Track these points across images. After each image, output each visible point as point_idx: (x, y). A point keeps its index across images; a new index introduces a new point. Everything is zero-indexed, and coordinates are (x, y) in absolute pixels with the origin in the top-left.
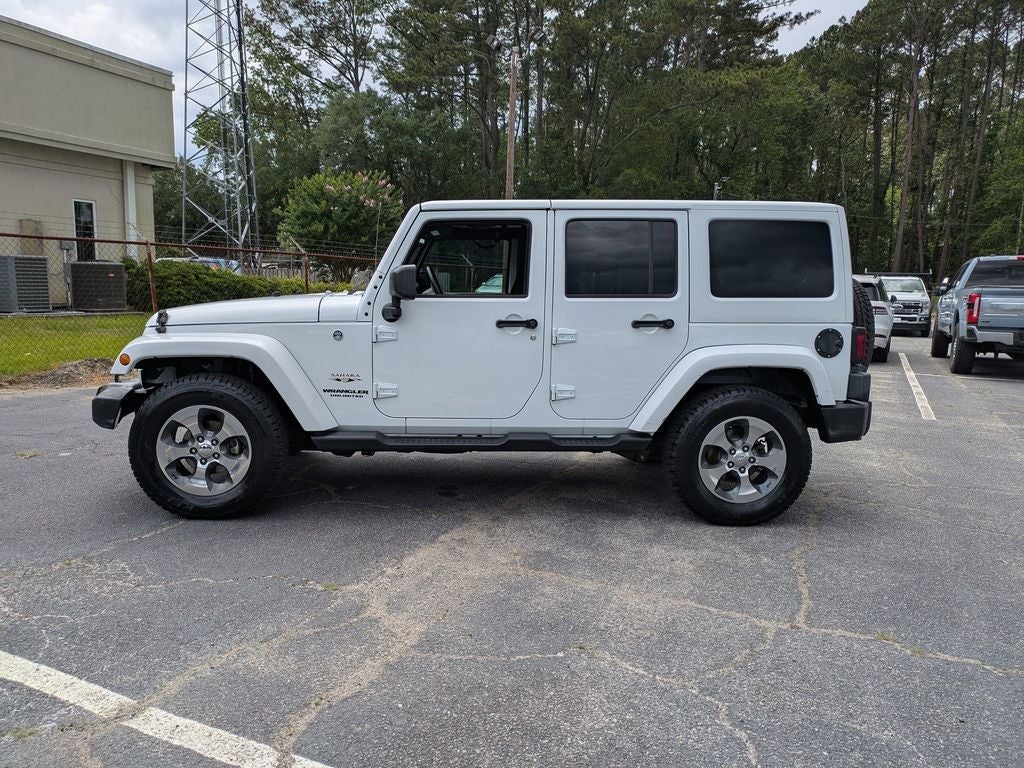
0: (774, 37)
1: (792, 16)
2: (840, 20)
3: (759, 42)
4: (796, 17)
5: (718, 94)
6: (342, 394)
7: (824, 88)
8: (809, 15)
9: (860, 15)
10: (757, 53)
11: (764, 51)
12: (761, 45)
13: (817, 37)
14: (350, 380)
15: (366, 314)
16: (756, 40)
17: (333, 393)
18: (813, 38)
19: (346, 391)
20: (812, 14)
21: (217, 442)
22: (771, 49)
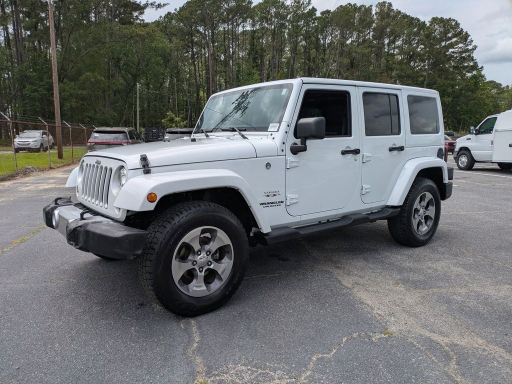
0: (142, 13)
1: (156, 4)
2: (175, 10)
3: (135, 14)
4: (159, 5)
5: (131, 37)
6: (269, 205)
7: (171, 41)
8: (164, 5)
9: (182, 9)
10: (134, 19)
11: (138, 19)
12: (136, 16)
13: (163, 16)
14: (275, 195)
15: (283, 151)
16: (134, 13)
17: (265, 205)
18: (161, 17)
19: (272, 203)
20: (166, 4)
21: (210, 252)
22: (141, 18)
